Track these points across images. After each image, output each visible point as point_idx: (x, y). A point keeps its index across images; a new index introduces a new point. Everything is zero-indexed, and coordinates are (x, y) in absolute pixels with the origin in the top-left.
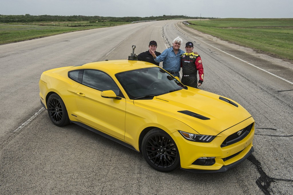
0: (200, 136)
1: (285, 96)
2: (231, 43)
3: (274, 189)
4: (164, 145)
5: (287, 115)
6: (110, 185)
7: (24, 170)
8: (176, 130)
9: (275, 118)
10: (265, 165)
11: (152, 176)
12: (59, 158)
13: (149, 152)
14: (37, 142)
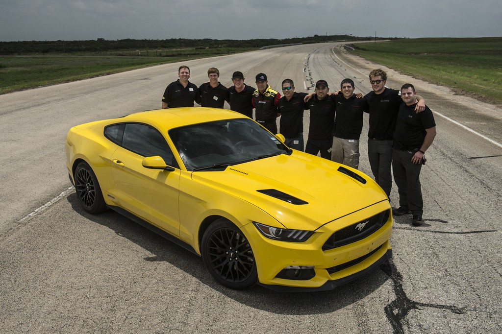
0: (290, 231)
1: (480, 166)
3: (412, 321)
4: (234, 245)
5: (472, 197)
6: (143, 309)
7: (15, 281)
8: (250, 220)
9: (450, 203)
10: (409, 280)
12: (76, 264)
13: (213, 257)
14: (50, 238)
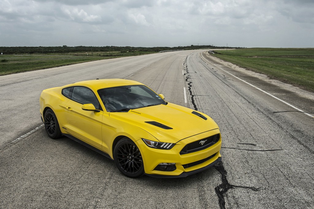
0: (162, 143)
1: (278, 116)
2: (249, 70)
3: (229, 195)
4: (132, 153)
5: (272, 132)
6: (79, 187)
7: (8, 173)
8: (140, 138)
9: (259, 135)
10: (230, 174)
11: (120, 181)
12: (43, 164)
13: (120, 160)
14: (29, 151)
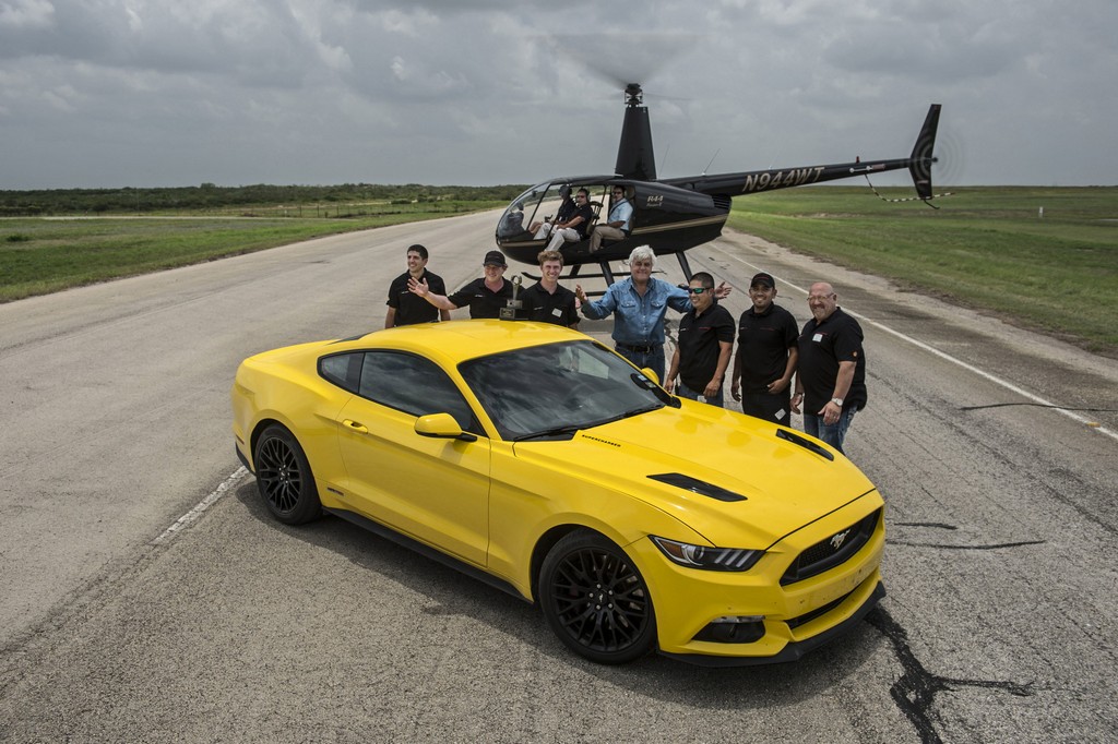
0: (718, 551)
1: (983, 423)
2: (824, 262)
3: (945, 713)
4: (606, 581)
5: (987, 481)
6: (442, 706)
7: (181, 659)
8: (644, 533)
9: (951, 493)
10: (919, 638)
11: (572, 677)
12: (289, 623)
13: (562, 604)
14: (223, 574)
